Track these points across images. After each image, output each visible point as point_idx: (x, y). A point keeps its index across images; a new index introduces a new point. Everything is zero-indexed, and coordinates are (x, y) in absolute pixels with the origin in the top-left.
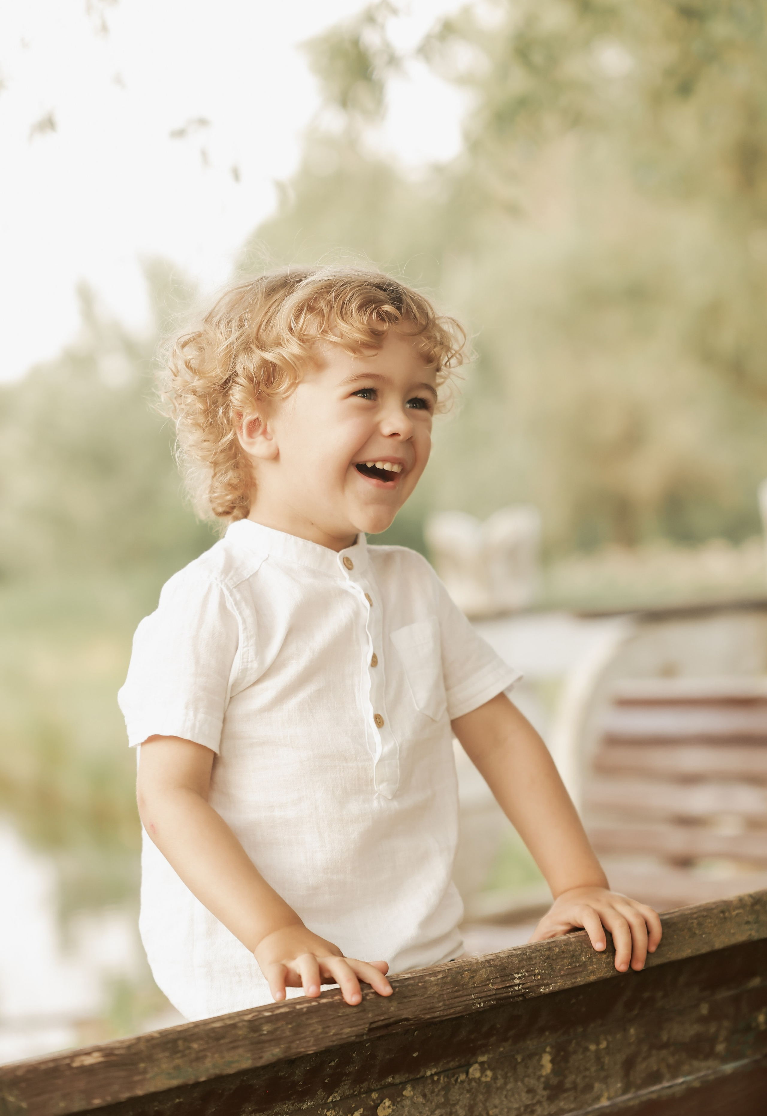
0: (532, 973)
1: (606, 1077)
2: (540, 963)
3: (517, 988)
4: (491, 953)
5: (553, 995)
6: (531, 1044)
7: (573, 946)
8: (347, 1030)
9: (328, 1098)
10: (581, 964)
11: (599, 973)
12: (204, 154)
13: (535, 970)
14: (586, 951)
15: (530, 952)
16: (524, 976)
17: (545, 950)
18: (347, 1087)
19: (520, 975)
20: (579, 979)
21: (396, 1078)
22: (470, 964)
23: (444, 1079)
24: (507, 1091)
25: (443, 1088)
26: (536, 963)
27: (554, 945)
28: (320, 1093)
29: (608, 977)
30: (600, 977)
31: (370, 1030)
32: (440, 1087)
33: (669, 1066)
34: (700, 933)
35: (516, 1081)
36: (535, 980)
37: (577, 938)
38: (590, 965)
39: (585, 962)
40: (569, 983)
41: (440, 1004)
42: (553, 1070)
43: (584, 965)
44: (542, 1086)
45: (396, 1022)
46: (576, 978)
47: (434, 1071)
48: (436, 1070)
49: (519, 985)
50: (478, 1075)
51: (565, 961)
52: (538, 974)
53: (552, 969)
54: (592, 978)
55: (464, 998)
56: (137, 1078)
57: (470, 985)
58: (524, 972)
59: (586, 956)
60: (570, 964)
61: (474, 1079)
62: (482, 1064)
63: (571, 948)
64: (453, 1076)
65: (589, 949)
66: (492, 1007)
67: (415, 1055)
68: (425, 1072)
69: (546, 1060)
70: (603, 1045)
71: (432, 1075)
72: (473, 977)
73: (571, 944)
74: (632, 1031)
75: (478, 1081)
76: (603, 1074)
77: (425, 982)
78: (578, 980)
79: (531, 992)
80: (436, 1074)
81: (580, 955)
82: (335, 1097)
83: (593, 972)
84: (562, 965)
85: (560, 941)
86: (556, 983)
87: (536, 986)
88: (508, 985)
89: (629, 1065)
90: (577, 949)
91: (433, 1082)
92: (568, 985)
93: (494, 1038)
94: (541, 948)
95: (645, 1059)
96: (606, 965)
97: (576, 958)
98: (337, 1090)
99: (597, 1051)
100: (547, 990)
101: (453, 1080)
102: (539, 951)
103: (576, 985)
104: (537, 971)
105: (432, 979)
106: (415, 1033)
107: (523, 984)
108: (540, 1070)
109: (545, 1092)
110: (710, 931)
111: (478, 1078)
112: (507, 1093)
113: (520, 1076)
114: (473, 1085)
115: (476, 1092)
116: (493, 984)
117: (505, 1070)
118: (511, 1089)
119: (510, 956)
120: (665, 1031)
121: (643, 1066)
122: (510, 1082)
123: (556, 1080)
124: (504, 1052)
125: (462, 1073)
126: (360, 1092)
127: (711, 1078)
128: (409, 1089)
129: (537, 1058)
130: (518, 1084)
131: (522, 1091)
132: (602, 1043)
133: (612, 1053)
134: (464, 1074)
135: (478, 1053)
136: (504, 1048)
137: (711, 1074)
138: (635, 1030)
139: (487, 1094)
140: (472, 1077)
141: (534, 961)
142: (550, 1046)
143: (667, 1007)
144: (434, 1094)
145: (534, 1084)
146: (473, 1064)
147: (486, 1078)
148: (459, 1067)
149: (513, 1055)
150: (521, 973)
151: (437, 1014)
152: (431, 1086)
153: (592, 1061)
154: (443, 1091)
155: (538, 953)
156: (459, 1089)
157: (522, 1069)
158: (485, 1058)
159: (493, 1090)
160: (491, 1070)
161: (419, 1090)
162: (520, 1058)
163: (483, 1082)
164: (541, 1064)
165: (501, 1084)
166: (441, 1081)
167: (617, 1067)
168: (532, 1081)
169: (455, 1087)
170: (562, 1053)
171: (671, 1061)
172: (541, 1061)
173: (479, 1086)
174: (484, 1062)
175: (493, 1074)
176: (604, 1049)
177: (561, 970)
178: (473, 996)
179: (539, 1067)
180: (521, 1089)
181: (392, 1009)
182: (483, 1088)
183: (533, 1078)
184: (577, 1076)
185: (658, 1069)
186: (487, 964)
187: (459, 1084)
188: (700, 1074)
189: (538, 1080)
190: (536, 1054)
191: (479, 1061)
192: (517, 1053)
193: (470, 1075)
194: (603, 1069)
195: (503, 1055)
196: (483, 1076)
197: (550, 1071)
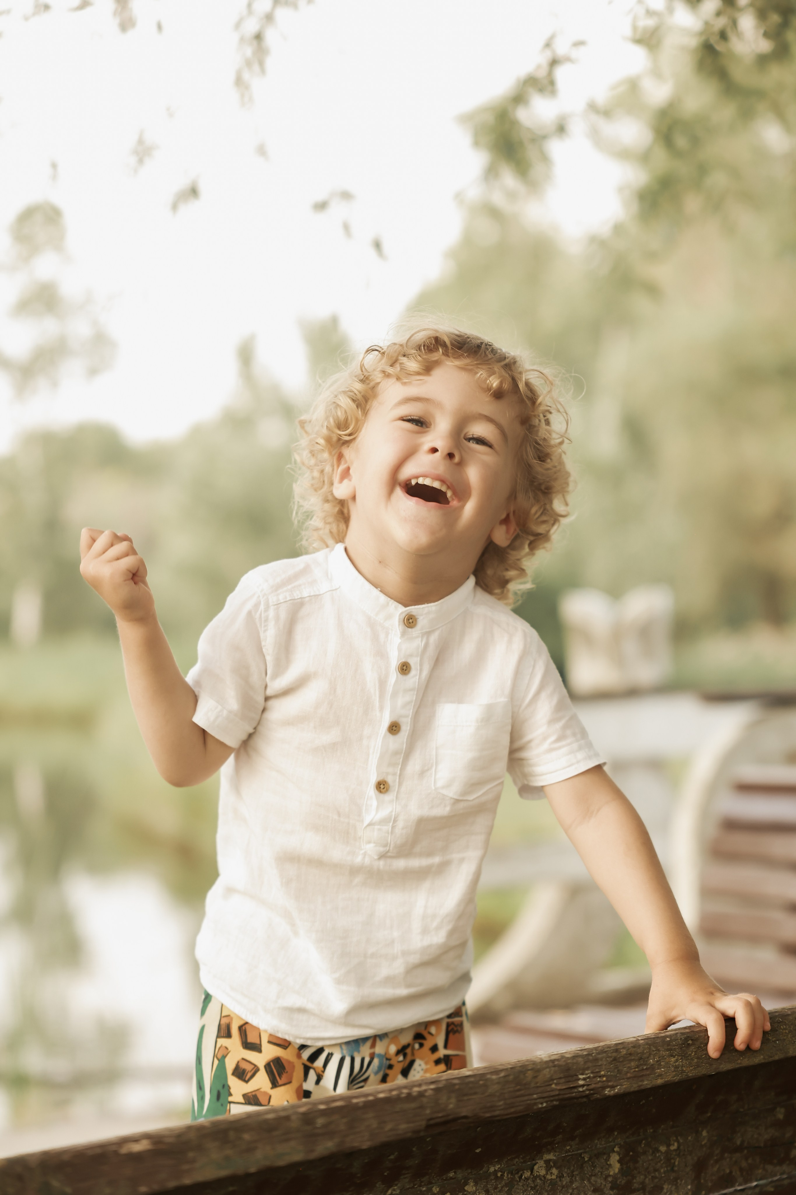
0: (597, 1075)
1: (676, 1179)
2: (605, 1065)
3: (581, 1089)
4: (556, 1053)
5: (617, 1097)
6: (600, 1144)
7: (641, 1048)
8: (403, 1126)
9: (387, 1191)
10: (648, 1067)
11: (667, 1076)
12: (346, 227)
13: (600, 1072)
14: (654, 1054)
15: (596, 1053)
16: (589, 1077)
17: (612, 1051)
18: (407, 1180)
19: (584, 1076)
20: (646, 1082)
21: (458, 1173)
22: (534, 1063)
23: (508, 1175)
24: (573, 1189)
25: (506, 1185)
26: (601, 1065)
27: (622, 1047)
28: (379, 1185)
29: (676, 1081)
30: (668, 1081)
31: (428, 1127)
32: (503, 1183)
33: (741, 1170)
34: (774, 1039)
35: (583, 1180)
36: (600, 1081)
37: (646, 1041)
38: (658, 1069)
39: (652, 1065)
40: (635, 1086)
41: (501, 1103)
42: (621, 1170)
43: (652, 1068)
44: (609, 1185)
45: (455, 1120)
46: (643, 1081)
47: (497, 1167)
48: (499, 1166)
49: (583, 1086)
50: (543, 1172)
51: (633, 1064)
52: (604, 1076)
53: (618, 1071)
54: (660, 1081)
55: (526, 1098)
56: (186, 1167)
57: (533, 1085)
58: (589, 1073)
59: (655, 1059)
60: (638, 1067)
61: (539, 1176)
62: (547, 1162)
63: (639, 1051)
64: (517, 1173)
65: (658, 1052)
66: (555, 1107)
67: (478, 1151)
68: (489, 1168)
69: (614, 1159)
70: (675, 1147)
71: (496, 1172)
72: (536, 1077)
73: (639, 1046)
74: (704, 1133)
75: (543, 1178)
76: (672, 1176)
77: (487, 1080)
78: (644, 1083)
79: (597, 1094)
80: (500, 1170)
81: (648, 1058)
82: (394, 1190)
83: (660, 1075)
84: (629, 1067)
85: (628, 1043)
86: (621, 1085)
87: (601, 1087)
88: (572, 1086)
89: (700, 1167)
90: (645, 1052)
91: (497, 1178)
92: (635, 1088)
93: (560, 1136)
94: (608, 1049)
95: (717, 1162)
96: (674, 1068)
97: (644, 1061)
98: (396, 1183)
99: (667, 1152)
100: (612, 1092)
101: (517, 1176)
102: (606, 1052)
103: (642, 1088)
104: (603, 1073)
105: (494, 1077)
106: (477, 1129)
107: (588, 1085)
108: (609, 1170)
109: (613, 1191)
110: (785, 1038)
111: (543, 1175)
112: (573, 1191)
113: (587, 1175)
114: (538, 1182)
115: (541, 1189)
116: (556, 1084)
117: (572, 1168)
118: (577, 1188)
119: (575, 1057)
120: (739, 1135)
121: (715, 1169)
122: (576, 1181)
123: (624, 1180)
124: (571, 1151)
125: (527, 1170)
126: (420, 1186)
127: (786, 1182)
128: (472, 1184)
129: (605, 1158)
130: (585, 1183)
131: (588, 1190)
132: (673, 1145)
133: (684, 1155)
134: (529, 1171)
135: (544, 1151)
136: (571, 1147)
137: (786, 1178)
138: (708, 1132)
139: (552, 1192)
140: (537, 1174)
141: (600, 1063)
142: (619, 1146)
143: (742, 1110)
144: (498, 1190)
145: (601, 1183)
146: (539, 1162)
147: (551, 1176)
148: (524, 1165)
149: (581, 1154)
150: (587, 1074)
151: (497, 1113)
152: (495, 1182)
153: (662, 1162)
154: (507, 1187)
155: (604, 1055)
156: (523, 1186)
157: (589, 1168)
158: (551, 1156)
159: (559, 1188)
160: (557, 1168)
161: (482, 1186)
162: (587, 1157)
163: (548, 1180)
164: (608, 1164)
165: (567, 1182)
166: (505, 1178)
167: (688, 1169)
168: (599, 1181)
169: (519, 1183)
170: (631, 1153)
171: (744, 1164)
172: (609, 1161)
173: (544, 1183)
174: (550, 1160)
175: (559, 1172)
176: (675, 1150)
177: (627, 1072)
178: (535, 1096)
179: (607, 1166)
180: (588, 1188)
181: (451, 1106)
182: (549, 1186)
183: (600, 1177)
184: (646, 1177)
185: (731, 1172)
186: (551, 1064)
187: (523, 1181)
188: (775, 1178)
189: (606, 1179)
190: (604, 1154)
191: (544, 1159)
192: (585, 1152)
193: (535, 1172)
194: (673, 1170)
195: (570, 1154)
196: (548, 1173)
197: (619, 1171)
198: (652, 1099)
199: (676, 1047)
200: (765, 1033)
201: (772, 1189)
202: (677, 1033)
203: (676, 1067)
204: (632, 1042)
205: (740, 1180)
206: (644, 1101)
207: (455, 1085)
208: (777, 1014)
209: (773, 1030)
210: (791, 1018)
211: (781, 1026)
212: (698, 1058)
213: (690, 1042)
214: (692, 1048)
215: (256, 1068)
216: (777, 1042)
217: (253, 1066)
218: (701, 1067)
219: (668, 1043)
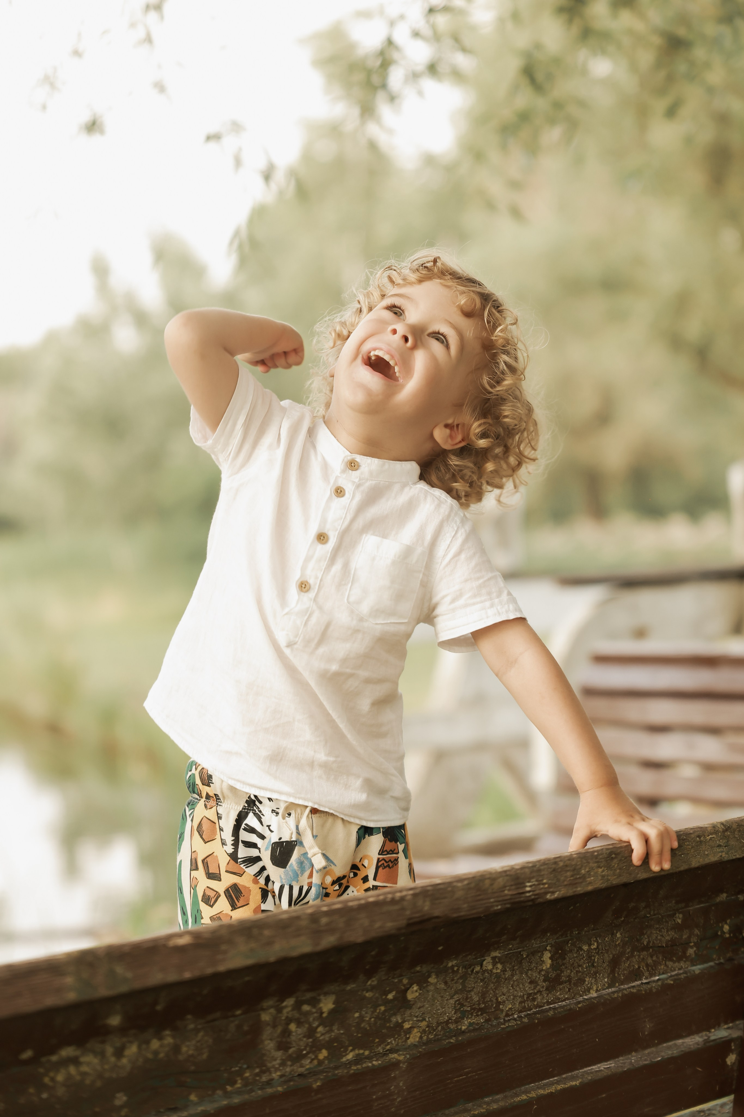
0: (540, 882)
1: (595, 973)
2: (547, 875)
3: (528, 894)
4: (507, 866)
5: (557, 901)
6: (535, 944)
7: (575, 861)
9: (367, 982)
10: (581, 876)
11: (595, 883)
13: (542, 880)
15: (539, 865)
16: (534, 885)
17: (552, 863)
18: (383, 973)
19: (530, 884)
20: (579, 889)
21: (423, 968)
22: (490, 873)
23: (462, 969)
24: (514, 981)
25: (461, 978)
26: (543, 875)
27: (559, 860)
28: (362, 977)
29: (603, 887)
30: (596, 888)
31: (409, 925)
32: (459, 976)
33: (647, 965)
34: (680, 853)
35: (521, 973)
36: (542, 888)
38: (589, 878)
39: (584, 874)
40: (571, 891)
41: (465, 906)
42: (552, 965)
43: (584, 877)
44: (542, 978)
45: (429, 919)
46: (576, 888)
47: (454, 962)
48: (456, 962)
49: (529, 892)
50: (490, 967)
51: (569, 874)
52: (545, 884)
53: (557, 879)
54: (590, 888)
55: (485, 902)
56: (219, 957)
57: (490, 891)
58: (534, 882)
59: (586, 870)
60: (572, 876)
61: (487, 970)
62: (494, 958)
63: (573, 863)
64: (470, 968)
66: (507, 909)
67: (440, 948)
68: (448, 963)
69: (547, 956)
70: (595, 946)
71: (453, 966)
72: (492, 884)
73: (573, 859)
74: (618, 935)
75: (490, 972)
76: (593, 970)
79: (540, 898)
80: (457, 965)
81: (580, 869)
82: (373, 981)
83: (590, 883)
84: (566, 876)
86: (560, 891)
87: (543, 893)
88: (521, 892)
89: (615, 963)
90: (578, 864)
91: (453, 972)
92: (571, 893)
93: (505, 937)
95: (628, 959)
96: (601, 877)
97: (577, 872)
98: (375, 975)
99: (589, 951)
100: (553, 897)
101: (469, 970)
102: (547, 864)
103: (577, 893)
104: (545, 881)
105: (459, 884)
106: (442, 929)
107: (533, 891)
108: (542, 965)
109: (545, 983)
110: (689, 852)
111: (490, 969)
112: (514, 983)
113: (525, 970)
114: (486, 976)
115: (488, 981)
116: (509, 890)
117: (513, 964)
118: (517, 980)
119: (523, 868)
120: (646, 936)
121: (627, 965)
122: (516, 974)
123: (554, 974)
124: (513, 949)
125: (478, 965)
126: (393, 978)
127: (682, 976)
128: (434, 977)
129: (539, 955)
130: (523, 976)
131: (526, 982)
132: (594, 944)
133: (602, 953)
134: (479, 966)
135: (491, 949)
136: (513, 946)
137: (683, 973)
138: (621, 934)
139: (497, 984)
140: (485, 969)
141: (542, 873)
142: (551, 945)
143: (648, 915)
144: (454, 982)
145: (536, 976)
146: (486, 958)
147: (497, 970)
148: (475, 961)
149: (520, 952)
150: (533, 882)
151: (462, 914)
152: (452, 975)
153: (584, 959)
154: (461, 979)
155: (546, 866)
156: (474, 978)
157: (527, 964)
158: (497, 954)
159: (502, 980)
160: (501, 964)
161: (442, 978)
162: (525, 955)
163: (494, 974)
164: (541, 960)
165: (509, 975)
166: (460, 972)
167: (605, 965)
168: (534, 974)
169: (471, 976)
170: (560, 952)
171: (650, 961)
172: (542, 957)
173: (491, 976)
174: (496, 957)
175: (503, 966)
176: (594, 949)
177: (564, 881)
178: (492, 900)
179: (541, 962)
180: (525, 980)
181: (426, 908)
182: (494, 979)
183: (535, 971)
184: (572, 971)
185: (639, 967)
186: (504, 874)
187: (474, 974)
188: (673, 973)
189: (540, 973)
190: (539, 952)
191: (491, 956)
192: (524, 951)
193: (484, 966)
194: (593, 966)
195: (511, 951)
196: (494, 968)
197: (550, 966)
198: (578, 905)
199: (603, 860)
200: (672, 850)
201: (672, 982)
202: (603, 849)
203: (603, 876)
204: (567, 856)
205: (647, 974)
206: (572, 907)
207: (428, 891)
208: (682, 833)
209: (680, 846)
210: (693, 836)
211: (685, 843)
212: (620, 869)
213: (613, 856)
214: (615, 861)
215: (218, 894)
216: (683, 856)
217: (216, 893)
218: (622, 876)
219: (596, 857)
